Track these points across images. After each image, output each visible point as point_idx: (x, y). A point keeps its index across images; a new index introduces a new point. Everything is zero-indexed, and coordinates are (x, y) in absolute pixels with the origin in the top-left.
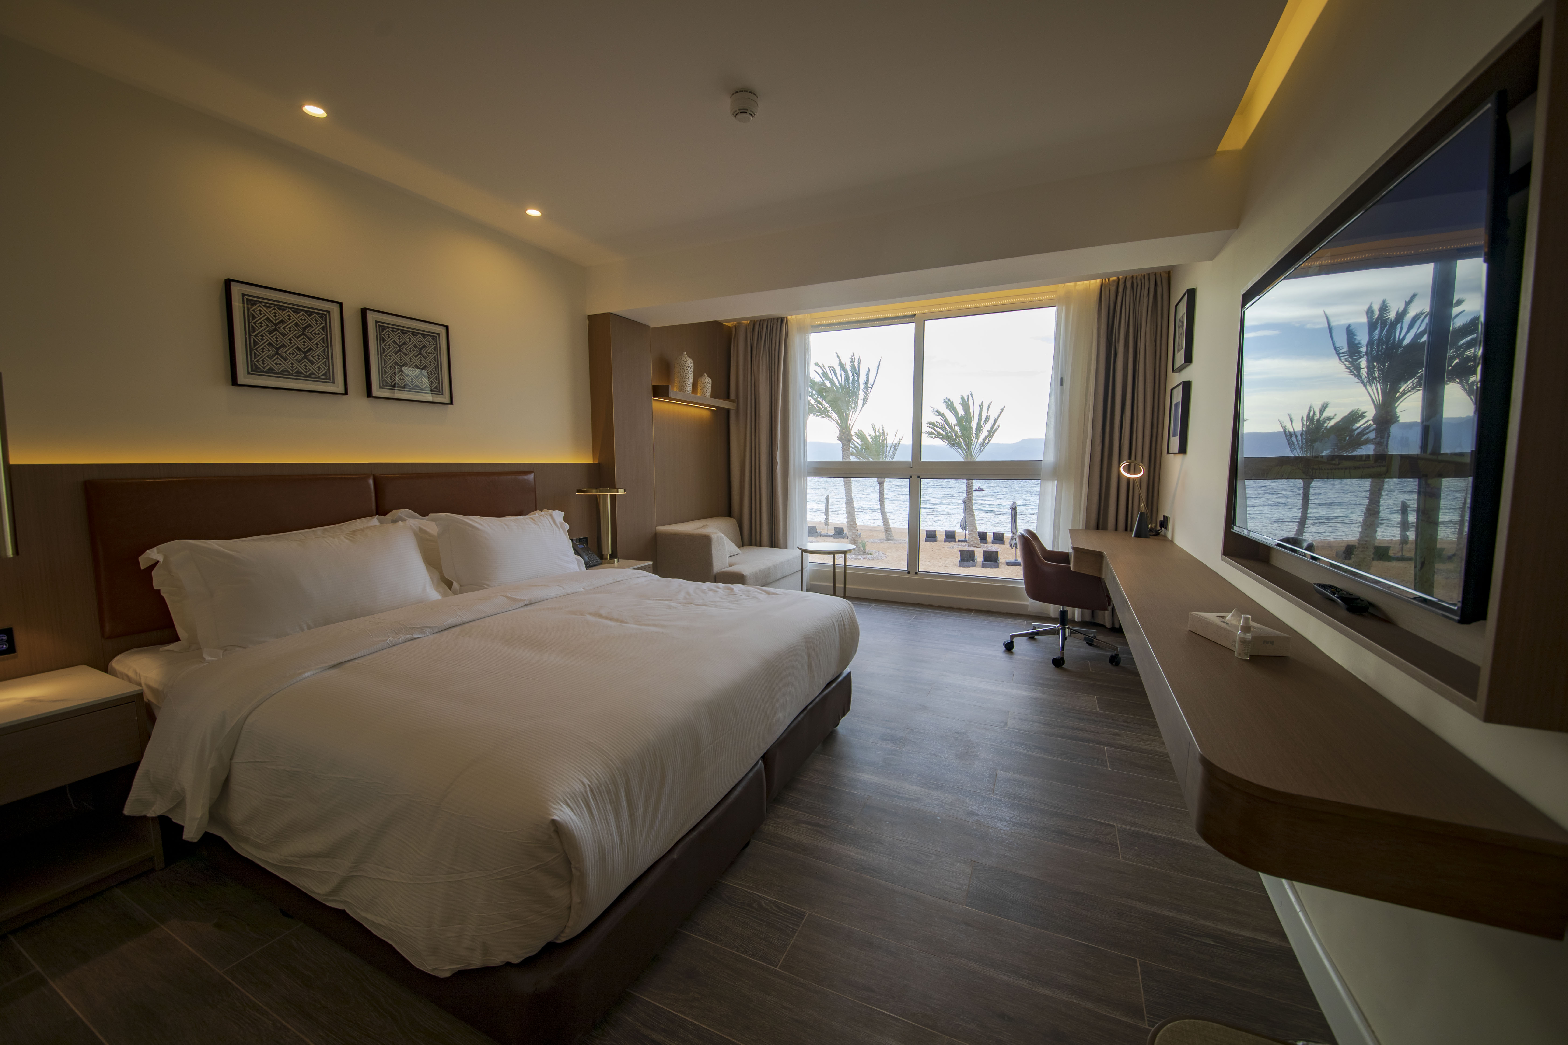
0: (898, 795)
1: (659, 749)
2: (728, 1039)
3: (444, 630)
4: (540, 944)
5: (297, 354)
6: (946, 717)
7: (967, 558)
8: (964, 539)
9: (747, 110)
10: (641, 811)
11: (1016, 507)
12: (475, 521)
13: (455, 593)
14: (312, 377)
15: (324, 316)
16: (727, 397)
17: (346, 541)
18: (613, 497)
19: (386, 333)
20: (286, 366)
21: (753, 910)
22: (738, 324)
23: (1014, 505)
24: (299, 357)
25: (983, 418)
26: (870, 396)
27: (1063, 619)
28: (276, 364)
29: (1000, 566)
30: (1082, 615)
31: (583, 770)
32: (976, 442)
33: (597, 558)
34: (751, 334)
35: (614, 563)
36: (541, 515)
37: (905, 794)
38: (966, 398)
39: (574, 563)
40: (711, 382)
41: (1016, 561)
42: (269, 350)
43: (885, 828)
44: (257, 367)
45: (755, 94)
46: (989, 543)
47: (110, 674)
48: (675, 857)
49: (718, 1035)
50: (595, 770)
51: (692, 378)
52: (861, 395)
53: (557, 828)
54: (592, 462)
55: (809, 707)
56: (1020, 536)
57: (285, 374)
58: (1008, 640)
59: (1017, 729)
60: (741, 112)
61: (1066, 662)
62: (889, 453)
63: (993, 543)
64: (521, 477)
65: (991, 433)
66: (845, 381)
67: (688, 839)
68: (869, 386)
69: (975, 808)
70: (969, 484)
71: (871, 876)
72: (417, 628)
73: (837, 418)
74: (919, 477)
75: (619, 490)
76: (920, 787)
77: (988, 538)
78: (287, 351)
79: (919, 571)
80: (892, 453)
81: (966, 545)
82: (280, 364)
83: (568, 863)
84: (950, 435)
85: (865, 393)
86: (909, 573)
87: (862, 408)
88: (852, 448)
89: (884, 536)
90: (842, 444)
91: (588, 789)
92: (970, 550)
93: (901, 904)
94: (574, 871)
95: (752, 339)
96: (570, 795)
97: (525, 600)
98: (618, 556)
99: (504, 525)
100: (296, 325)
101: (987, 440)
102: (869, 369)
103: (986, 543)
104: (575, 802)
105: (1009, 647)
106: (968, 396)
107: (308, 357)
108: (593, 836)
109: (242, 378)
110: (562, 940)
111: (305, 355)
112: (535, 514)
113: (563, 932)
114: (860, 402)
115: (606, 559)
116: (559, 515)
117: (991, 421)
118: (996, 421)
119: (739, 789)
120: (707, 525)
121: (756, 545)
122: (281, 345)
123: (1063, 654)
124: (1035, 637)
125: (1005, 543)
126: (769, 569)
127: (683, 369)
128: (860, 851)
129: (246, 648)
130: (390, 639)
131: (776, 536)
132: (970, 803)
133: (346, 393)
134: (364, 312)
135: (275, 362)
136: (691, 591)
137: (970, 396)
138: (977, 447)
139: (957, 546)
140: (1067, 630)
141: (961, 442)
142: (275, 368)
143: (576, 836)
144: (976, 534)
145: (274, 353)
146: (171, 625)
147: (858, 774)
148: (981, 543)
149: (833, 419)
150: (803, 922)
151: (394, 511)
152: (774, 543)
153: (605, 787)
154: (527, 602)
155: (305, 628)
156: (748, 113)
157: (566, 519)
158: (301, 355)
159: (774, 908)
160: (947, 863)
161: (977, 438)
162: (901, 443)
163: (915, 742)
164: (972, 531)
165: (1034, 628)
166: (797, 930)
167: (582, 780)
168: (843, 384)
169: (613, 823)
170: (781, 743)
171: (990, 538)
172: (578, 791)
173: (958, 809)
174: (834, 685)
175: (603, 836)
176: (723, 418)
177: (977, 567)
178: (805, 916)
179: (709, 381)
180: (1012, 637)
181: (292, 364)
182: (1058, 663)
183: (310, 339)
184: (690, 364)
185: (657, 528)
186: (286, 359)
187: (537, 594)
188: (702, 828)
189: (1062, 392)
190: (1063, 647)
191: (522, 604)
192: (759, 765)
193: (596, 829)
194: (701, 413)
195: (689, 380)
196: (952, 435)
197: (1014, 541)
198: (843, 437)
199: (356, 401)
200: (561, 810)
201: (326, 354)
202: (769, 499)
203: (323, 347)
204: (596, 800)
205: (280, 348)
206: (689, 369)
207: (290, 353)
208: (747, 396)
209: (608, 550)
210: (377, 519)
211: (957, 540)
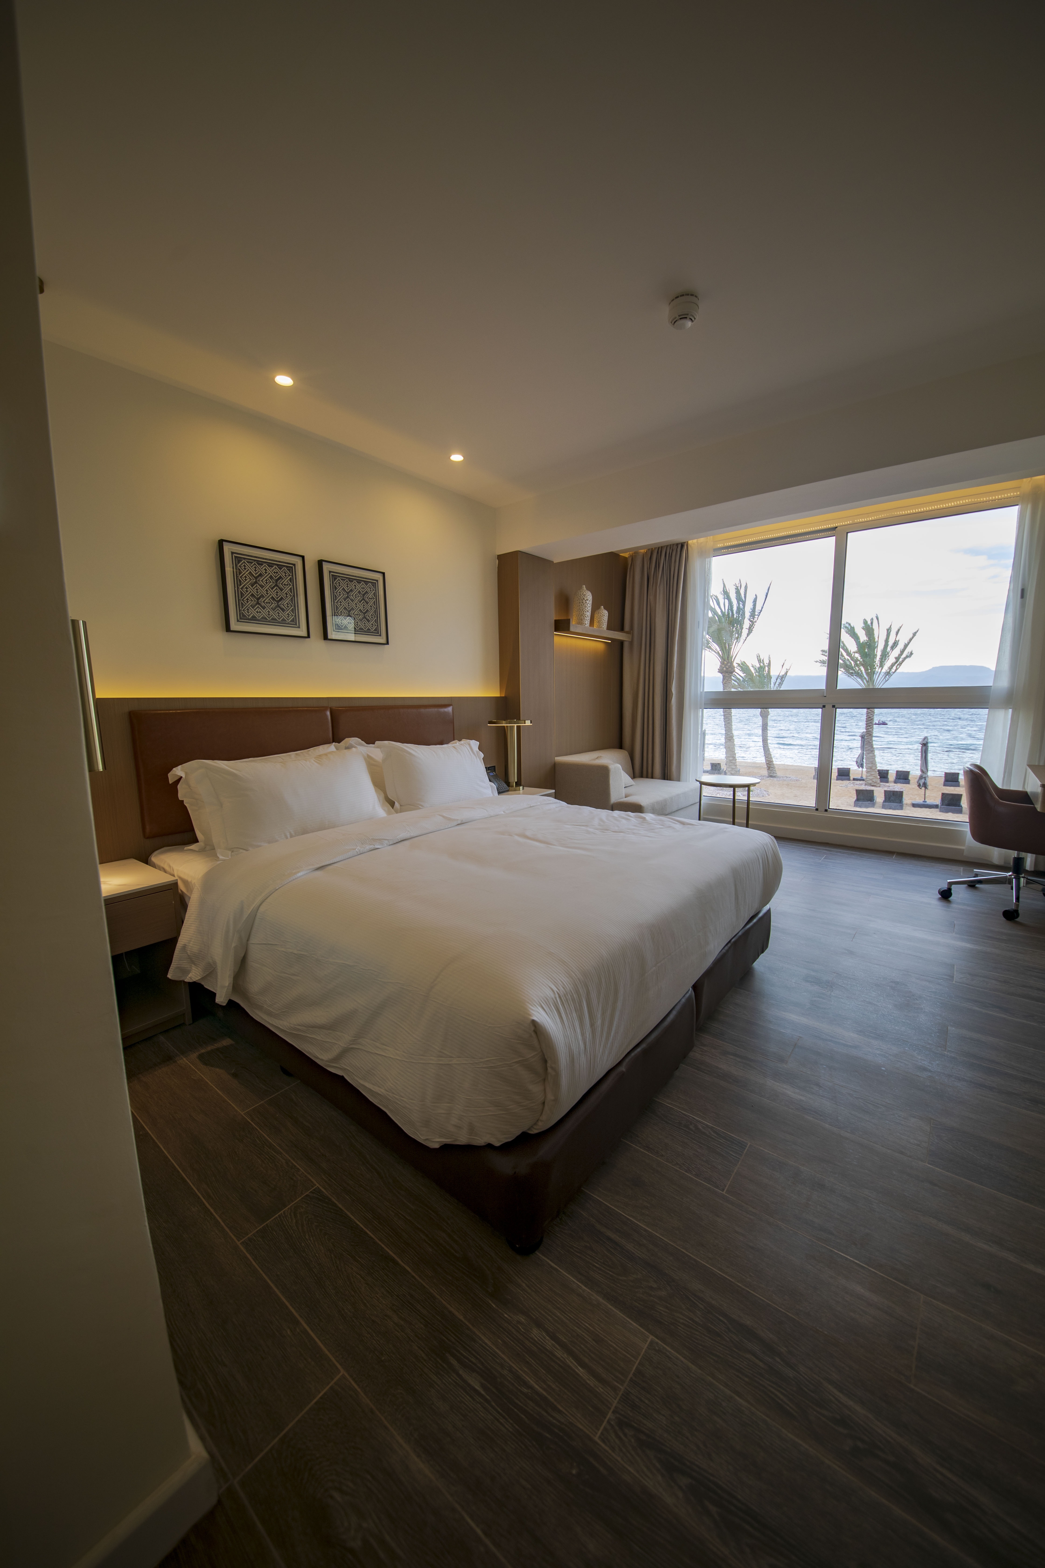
0: (833, 1039)
1: (612, 966)
2: (684, 1252)
3: (397, 843)
4: (516, 1132)
5: (272, 603)
6: (877, 965)
7: (865, 797)
8: (859, 778)
9: (688, 314)
10: (599, 1022)
11: (927, 743)
12: (411, 749)
13: (397, 812)
14: (283, 623)
15: (291, 568)
16: (622, 629)
17: (315, 763)
18: (519, 728)
19: (337, 581)
20: (264, 613)
21: (691, 1132)
22: (635, 553)
23: (926, 740)
24: (273, 605)
25: (891, 643)
26: (757, 626)
27: (1018, 866)
28: (257, 612)
29: (904, 808)
30: (1036, 863)
31: (550, 977)
32: (879, 671)
33: (505, 785)
34: (649, 563)
35: (520, 790)
36: (461, 744)
37: (841, 1039)
38: (869, 622)
39: (488, 788)
40: (607, 615)
41: (924, 803)
42: (252, 600)
43: (823, 1071)
44: (244, 616)
45: (696, 297)
46: (891, 782)
47: (150, 865)
48: (624, 1069)
49: (672, 1246)
50: (560, 978)
51: (590, 612)
52: (747, 624)
53: (536, 1029)
54: (499, 696)
55: (733, 940)
56: (967, 771)
57: (264, 621)
58: (945, 887)
59: (967, 984)
60: (680, 319)
61: (1020, 916)
62: (775, 685)
63: (895, 782)
64: (442, 710)
65: (898, 661)
66: (728, 610)
67: (633, 1054)
68: (756, 613)
69: (926, 1063)
70: (870, 717)
71: (813, 1118)
72: (377, 839)
73: (719, 649)
74: (834, 706)
75: (526, 721)
76: (857, 1034)
77: (889, 777)
78: (265, 600)
79: (829, 808)
80: (779, 685)
81: (862, 784)
82: (260, 612)
83: (545, 1061)
84: (848, 663)
85: (751, 621)
86: (817, 810)
87: (746, 638)
88: (733, 680)
89: (765, 772)
90: (723, 676)
91: (557, 996)
92: (868, 789)
93: (851, 1151)
94: (550, 1070)
95: (649, 568)
96: (543, 999)
97: (458, 820)
98: (522, 784)
99: (434, 753)
100: (271, 577)
101: (894, 668)
102: (756, 595)
103: (887, 782)
104: (548, 1005)
105: (946, 895)
106: (872, 619)
107: (280, 605)
108: (565, 1040)
109: (234, 626)
110: (534, 1131)
111: (278, 604)
112: (456, 743)
113: (535, 1124)
114: (745, 632)
115: (513, 786)
116: (475, 744)
117: (900, 646)
118: (906, 646)
119: (674, 1013)
120: (601, 757)
121: (647, 777)
122: (261, 596)
123: (1017, 906)
124: (977, 886)
125: (910, 783)
126: (665, 800)
127: (582, 602)
128: (797, 1091)
129: (247, 850)
130: (359, 849)
131: (669, 769)
132: (920, 1057)
133: (309, 636)
134: (320, 563)
135: (256, 611)
136: (604, 818)
137: (875, 621)
138: (881, 676)
139: (852, 785)
140: (1022, 880)
141: (861, 671)
142: (257, 615)
143: (553, 1038)
144: (876, 772)
145: (255, 602)
146: (192, 830)
147: (784, 1013)
148: (881, 782)
149: (714, 651)
150: (745, 1152)
151: (347, 739)
152: (666, 776)
153: (571, 996)
154: (459, 822)
155: (289, 836)
156: (688, 318)
157: (480, 748)
158: (275, 603)
159: (713, 1133)
160: (900, 1117)
161: (882, 666)
162: (788, 674)
163: (844, 987)
164: (871, 768)
165: (976, 875)
166: (740, 1159)
167: (550, 986)
168: (726, 613)
169: (578, 1031)
170: (708, 973)
171: (892, 776)
172: (549, 995)
173: (905, 1062)
174: (755, 921)
175: (571, 1041)
176: (617, 649)
177: (876, 808)
178: (746, 1146)
179: (606, 613)
180: (951, 884)
181: (269, 611)
182: (1010, 915)
183: (281, 590)
184: (589, 596)
185: (556, 758)
186: (264, 608)
187: (466, 815)
188: (644, 1046)
189: (1023, 606)
190: (1018, 899)
191: (456, 823)
192: (690, 992)
193: (566, 1033)
194: (596, 646)
195: (588, 613)
196: (851, 663)
197: (923, 780)
198: (725, 669)
199: (316, 643)
200: (539, 1013)
201: (293, 602)
202: (662, 732)
203: (291, 596)
204: (565, 1007)
205: (260, 598)
206: (588, 602)
207: (267, 603)
208: (642, 627)
209: (514, 778)
210: (334, 745)
211: (851, 778)
